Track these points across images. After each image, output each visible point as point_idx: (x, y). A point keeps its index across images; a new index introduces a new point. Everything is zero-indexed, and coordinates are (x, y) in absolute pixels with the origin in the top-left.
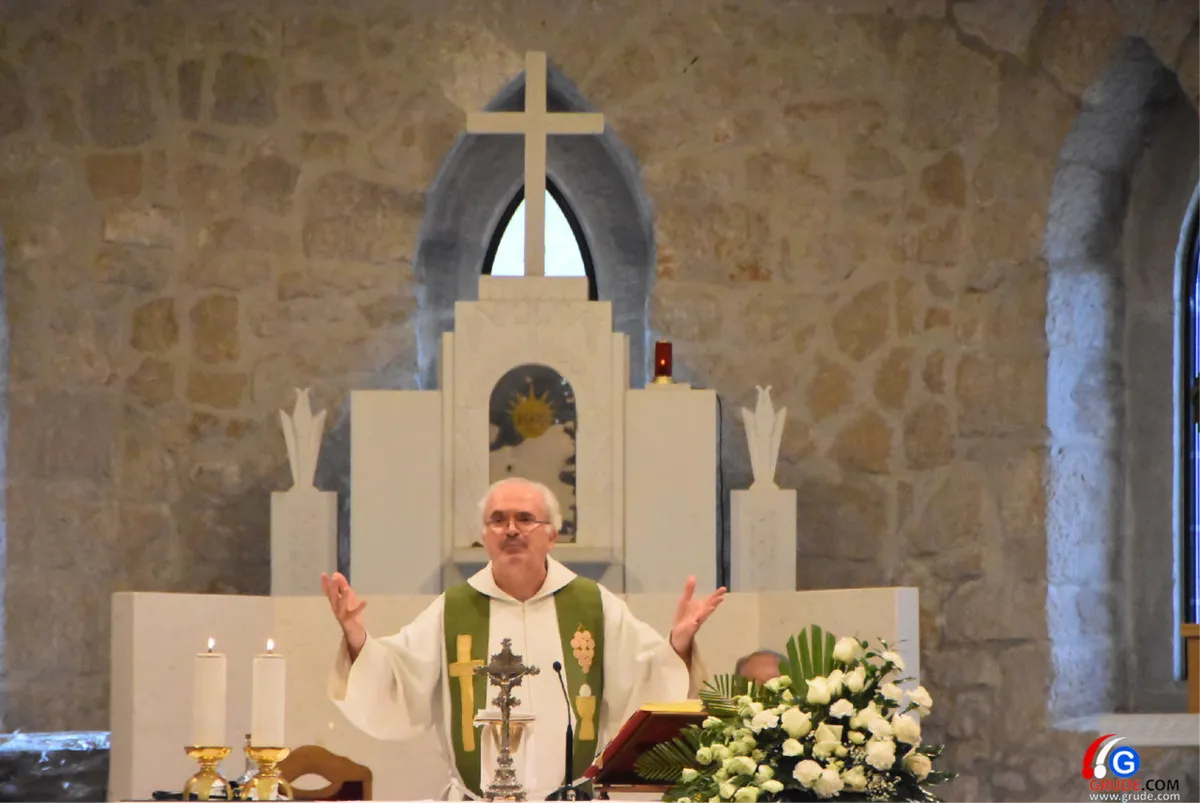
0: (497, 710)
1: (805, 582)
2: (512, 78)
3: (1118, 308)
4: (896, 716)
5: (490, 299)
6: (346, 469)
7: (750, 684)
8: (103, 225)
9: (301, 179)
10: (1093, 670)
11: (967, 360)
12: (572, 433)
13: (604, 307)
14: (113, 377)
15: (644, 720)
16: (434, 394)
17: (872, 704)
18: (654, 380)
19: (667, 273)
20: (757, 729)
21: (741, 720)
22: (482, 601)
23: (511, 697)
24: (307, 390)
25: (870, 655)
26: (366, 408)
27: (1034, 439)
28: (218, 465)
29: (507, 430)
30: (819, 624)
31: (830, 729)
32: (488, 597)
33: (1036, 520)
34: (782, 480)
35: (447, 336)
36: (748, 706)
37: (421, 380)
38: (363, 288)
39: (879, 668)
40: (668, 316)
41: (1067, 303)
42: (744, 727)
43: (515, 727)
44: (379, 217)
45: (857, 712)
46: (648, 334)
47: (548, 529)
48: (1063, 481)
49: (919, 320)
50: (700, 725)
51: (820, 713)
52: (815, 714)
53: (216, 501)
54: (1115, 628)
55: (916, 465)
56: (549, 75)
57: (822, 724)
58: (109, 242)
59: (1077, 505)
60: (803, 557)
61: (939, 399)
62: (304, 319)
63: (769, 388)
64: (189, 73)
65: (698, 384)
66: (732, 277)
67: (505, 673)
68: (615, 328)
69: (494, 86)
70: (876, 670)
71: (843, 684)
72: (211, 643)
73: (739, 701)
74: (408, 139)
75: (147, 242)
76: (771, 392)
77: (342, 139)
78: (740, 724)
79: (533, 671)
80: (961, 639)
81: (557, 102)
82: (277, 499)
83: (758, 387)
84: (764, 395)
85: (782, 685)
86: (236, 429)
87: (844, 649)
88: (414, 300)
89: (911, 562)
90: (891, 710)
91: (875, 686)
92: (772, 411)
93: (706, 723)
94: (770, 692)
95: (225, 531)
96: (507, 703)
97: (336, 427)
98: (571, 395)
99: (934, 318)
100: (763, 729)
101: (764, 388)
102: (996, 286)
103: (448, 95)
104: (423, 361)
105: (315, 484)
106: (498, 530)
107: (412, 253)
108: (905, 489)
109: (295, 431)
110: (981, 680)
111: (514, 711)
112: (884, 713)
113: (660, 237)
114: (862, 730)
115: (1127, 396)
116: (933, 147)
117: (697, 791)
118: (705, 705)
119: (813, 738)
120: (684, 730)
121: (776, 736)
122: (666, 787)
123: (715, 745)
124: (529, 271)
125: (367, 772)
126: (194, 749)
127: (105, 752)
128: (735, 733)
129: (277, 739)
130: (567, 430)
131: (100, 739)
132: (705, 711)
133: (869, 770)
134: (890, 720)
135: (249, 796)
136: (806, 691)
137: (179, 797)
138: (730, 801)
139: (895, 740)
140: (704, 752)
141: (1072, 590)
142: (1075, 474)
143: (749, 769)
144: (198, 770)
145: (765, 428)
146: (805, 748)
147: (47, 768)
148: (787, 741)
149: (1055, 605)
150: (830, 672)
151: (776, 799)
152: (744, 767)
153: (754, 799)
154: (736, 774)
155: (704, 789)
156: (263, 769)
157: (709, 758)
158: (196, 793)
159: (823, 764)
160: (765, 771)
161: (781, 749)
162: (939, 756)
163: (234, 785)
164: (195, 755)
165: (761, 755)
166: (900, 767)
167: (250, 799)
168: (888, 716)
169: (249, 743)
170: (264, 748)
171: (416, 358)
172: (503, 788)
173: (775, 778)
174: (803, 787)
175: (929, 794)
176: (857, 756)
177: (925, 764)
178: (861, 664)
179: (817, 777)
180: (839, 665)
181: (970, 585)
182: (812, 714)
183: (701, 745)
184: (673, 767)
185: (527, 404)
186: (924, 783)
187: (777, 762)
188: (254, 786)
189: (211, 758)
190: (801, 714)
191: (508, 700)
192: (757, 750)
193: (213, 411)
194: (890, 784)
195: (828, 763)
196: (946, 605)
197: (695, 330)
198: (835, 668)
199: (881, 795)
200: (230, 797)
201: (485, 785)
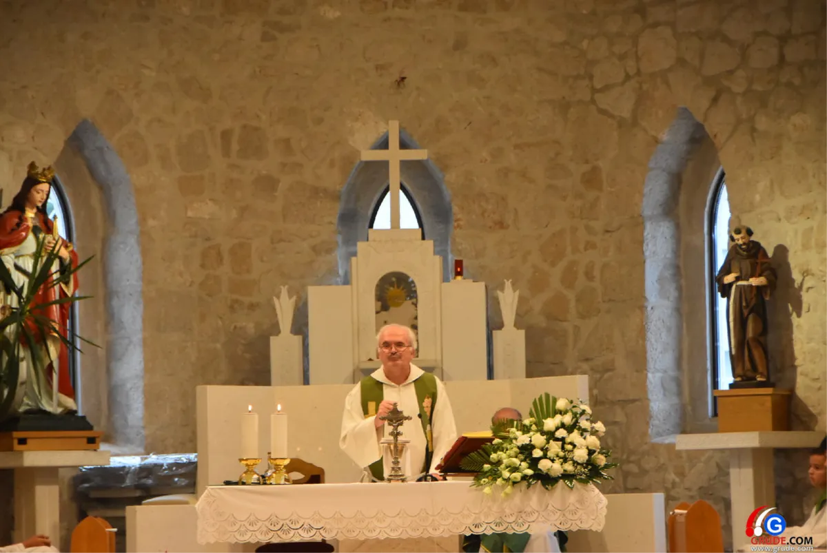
0: (392, 438)
1: (530, 374)
2: (382, 134)
3: (678, 238)
4: (588, 436)
5: (374, 241)
6: (306, 324)
8: (186, 209)
9: (280, 184)
10: (670, 413)
11: (605, 266)
12: (415, 305)
13: (429, 244)
14: (192, 282)
15: (465, 440)
16: (348, 287)
17: (576, 431)
18: (455, 278)
19: (459, 226)
20: (519, 444)
21: (511, 441)
22: (379, 385)
24: (286, 287)
25: (574, 407)
26: (315, 294)
27: (639, 302)
28: (244, 324)
29: (384, 304)
30: (549, 392)
31: (556, 444)
32: (382, 383)
33: (641, 342)
34: (518, 325)
35: (354, 259)
36: (514, 433)
37: (341, 281)
38: (312, 237)
39: (579, 413)
40: (460, 247)
41: (654, 237)
42: (513, 443)
43: (400, 446)
44: (319, 204)
45: (569, 435)
46: (450, 256)
47: (411, 349)
48: (654, 323)
49: (581, 247)
50: (491, 443)
51: (551, 436)
52: (548, 436)
53: (243, 341)
54: (680, 394)
55: (583, 316)
56: (400, 132)
57: (551, 441)
58: (190, 217)
59: (660, 334)
60: (528, 362)
61: (592, 284)
62: (284, 253)
63: (510, 280)
64: (226, 136)
65: (476, 280)
66: (490, 227)
67: (395, 419)
68: (435, 253)
69: (373, 138)
71: (561, 421)
72: (250, 408)
73: (510, 431)
74: (332, 164)
75: (207, 217)
76: (511, 282)
77: (301, 165)
79: (408, 418)
80: (605, 400)
81: (403, 145)
82: (274, 341)
83: (505, 280)
84: (508, 284)
85: (531, 422)
86: (252, 307)
87: (561, 404)
88: (337, 242)
89: (580, 364)
90: (585, 434)
91: (577, 422)
92: (512, 292)
93: (494, 442)
94: (525, 426)
95: (247, 356)
96: (396, 435)
97: (301, 304)
98: (415, 286)
99: (590, 246)
100: (523, 444)
101: (508, 281)
102: (619, 229)
103: (351, 143)
104: (341, 272)
105: (291, 332)
106: (386, 351)
107: (335, 220)
108: (577, 328)
109: (281, 306)
110: (617, 420)
111: (400, 438)
112: (582, 435)
113: (455, 209)
114: (571, 443)
115: (683, 282)
116: (587, 162)
117: (490, 475)
118: (494, 432)
119: (547, 448)
120: (483, 446)
121: (529, 447)
122: (476, 474)
123: (499, 453)
124: (393, 227)
125: (322, 471)
126: (243, 460)
127: (195, 463)
128: (509, 447)
129: (284, 453)
130: (413, 303)
131: (192, 457)
132: (494, 436)
133: (575, 463)
134: (585, 438)
135: (271, 482)
136: (543, 425)
137: (236, 484)
138: (507, 480)
139: (587, 448)
140: (494, 456)
141: (659, 375)
142: (659, 319)
143: (516, 464)
144: (245, 470)
145: (509, 300)
146: (544, 453)
147: (166, 472)
148: (534, 450)
149: (651, 383)
150: (554, 416)
151: (530, 479)
152: (514, 463)
153: (519, 479)
154: (510, 466)
155: (495, 475)
156: (277, 468)
157: (497, 460)
158: (245, 481)
159: (553, 461)
160: (524, 465)
161: (531, 454)
162: (609, 456)
163: (263, 477)
164: (244, 462)
165: (522, 457)
166: (591, 461)
167: (272, 484)
168: (584, 436)
169: (270, 457)
170: (278, 459)
171: (338, 270)
172: (395, 476)
173: (529, 468)
174: (543, 472)
175: (605, 474)
176: (569, 456)
177: (603, 460)
178: (569, 411)
179: (550, 467)
180: (559, 412)
181: (610, 374)
182: (546, 437)
183: (492, 453)
184: (479, 464)
185: (393, 291)
186: (602, 469)
187: (530, 460)
188: (273, 477)
189: (251, 464)
190: (541, 436)
191: (397, 433)
192: (520, 455)
193: (241, 298)
194: (586, 469)
195: (555, 460)
196: (598, 384)
197: (474, 254)
198: (557, 414)
199: (582, 475)
200: (262, 483)
201: (386, 475)
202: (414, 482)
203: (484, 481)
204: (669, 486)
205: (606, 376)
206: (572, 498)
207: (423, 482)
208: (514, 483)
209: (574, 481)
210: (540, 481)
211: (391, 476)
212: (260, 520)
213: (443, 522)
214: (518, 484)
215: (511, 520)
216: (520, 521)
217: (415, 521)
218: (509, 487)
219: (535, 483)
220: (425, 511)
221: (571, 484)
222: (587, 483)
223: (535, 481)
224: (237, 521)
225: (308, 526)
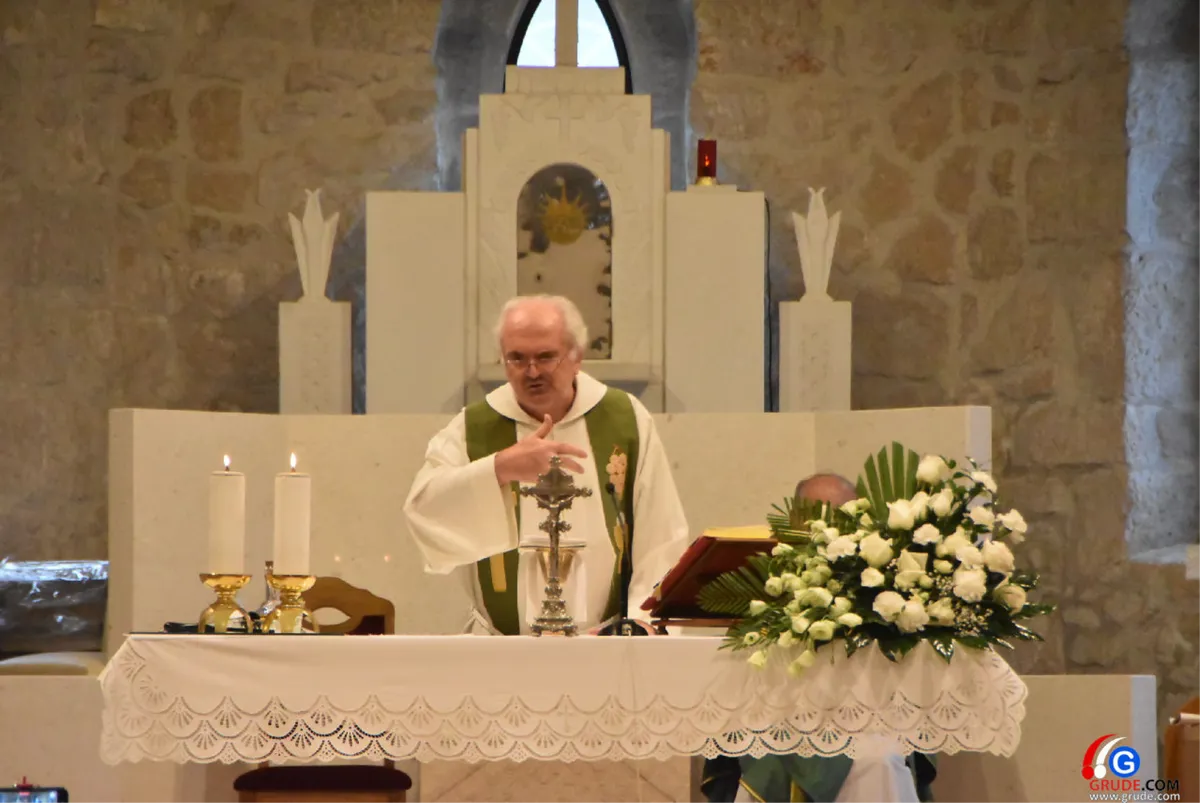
0: (546, 536)
1: (859, 402)
4: (987, 542)
5: (518, 91)
6: (360, 278)
7: (824, 507)
8: (93, 7)
10: (1175, 497)
11: (1037, 160)
12: (607, 240)
13: (642, 102)
14: (106, 174)
15: (707, 548)
16: (456, 196)
17: (960, 530)
18: (697, 182)
19: (709, 64)
20: (832, 556)
21: (814, 548)
22: (508, 423)
23: (560, 521)
24: (318, 191)
25: (958, 475)
26: (383, 211)
27: (1112, 244)
28: (221, 274)
29: (537, 234)
30: (902, 442)
31: (915, 559)
34: (836, 291)
35: (471, 132)
36: (822, 532)
37: (441, 183)
38: (377, 79)
39: (968, 490)
40: (711, 113)
41: (1150, 96)
42: (818, 555)
43: (564, 555)
45: (944, 539)
46: (688, 132)
48: (1143, 292)
49: (985, 116)
50: (769, 552)
51: (903, 539)
52: (897, 541)
53: (218, 313)
55: (982, 275)
57: (904, 552)
58: (100, 27)
59: (1158, 318)
60: (858, 375)
61: (1007, 202)
62: (314, 114)
63: (822, 190)
65: (744, 187)
66: (781, 69)
67: (553, 493)
68: (654, 125)
70: (965, 491)
71: (928, 508)
72: (227, 461)
73: (813, 526)
75: (141, 27)
76: (824, 194)
78: (813, 552)
80: (1029, 464)
82: (287, 312)
83: (811, 190)
84: (817, 198)
85: (860, 508)
86: (240, 234)
87: (929, 468)
88: (433, 94)
89: (974, 381)
90: (980, 537)
91: (963, 509)
92: (825, 215)
93: (776, 551)
94: (845, 516)
95: (229, 346)
96: (555, 528)
97: (348, 234)
98: (607, 198)
99: (1003, 114)
100: (839, 558)
101: (817, 191)
102: (1072, 77)
104: (442, 162)
105: (327, 294)
107: (431, 44)
108: (970, 301)
109: (305, 237)
110: (1054, 509)
112: (974, 539)
113: (702, 25)
114: (949, 558)
117: (765, 625)
118: (775, 528)
119: (895, 567)
120: (751, 558)
121: (854, 564)
122: (732, 621)
123: (786, 575)
124: (560, 62)
125: (389, 607)
126: (210, 576)
127: (103, 583)
128: (808, 561)
129: (301, 566)
130: (602, 237)
131: (97, 568)
132: (775, 536)
133: (957, 602)
134: (980, 547)
135: (271, 629)
136: (887, 515)
137: (193, 630)
138: (803, 636)
139: (986, 569)
140: (774, 583)
141: (1151, 410)
142: (1157, 284)
143: (824, 601)
144: (213, 601)
145: (817, 235)
146: (886, 578)
147: (37, 600)
148: (866, 571)
149: (1133, 427)
150: (914, 495)
151: (853, 635)
152: (819, 599)
153: (829, 635)
154: (809, 606)
155: (774, 624)
156: (287, 599)
157: (780, 589)
158: (212, 625)
159: (906, 596)
160: (842, 603)
161: (858, 579)
162: (1034, 587)
163: (254, 616)
164: (212, 583)
165: (837, 585)
166: (992, 599)
167: (271, 633)
168: (978, 543)
169: (271, 571)
170: (288, 576)
171: (436, 158)
172: (552, 621)
173: (852, 610)
174: (884, 621)
175: (1025, 628)
176: (944, 587)
177: (1019, 596)
178: (947, 485)
179: (899, 610)
180: (923, 488)
181: (1040, 404)
182: (894, 542)
183: (771, 574)
184: (739, 599)
185: (557, 208)
186: (1018, 616)
187: (855, 593)
188: (276, 618)
189: (229, 587)
190: (882, 541)
191: (557, 524)
192: (833, 581)
193: (215, 214)
194: (981, 617)
195: (911, 594)
196: (1013, 428)
197: (741, 128)
198: (919, 490)
199: (970, 629)
200: (250, 630)
202: (594, 637)
203: (751, 638)
204: (1169, 659)
205: (1032, 410)
206: (948, 680)
207: (614, 638)
208: (819, 644)
209: (954, 641)
210: (876, 640)
212: (244, 713)
213: (654, 727)
214: (827, 645)
215: (809, 725)
216: (830, 728)
217: (595, 724)
218: (807, 652)
219: (867, 644)
220: (617, 701)
221: (947, 651)
222: (982, 648)
223: (865, 641)
224: (193, 715)
225: (354, 728)
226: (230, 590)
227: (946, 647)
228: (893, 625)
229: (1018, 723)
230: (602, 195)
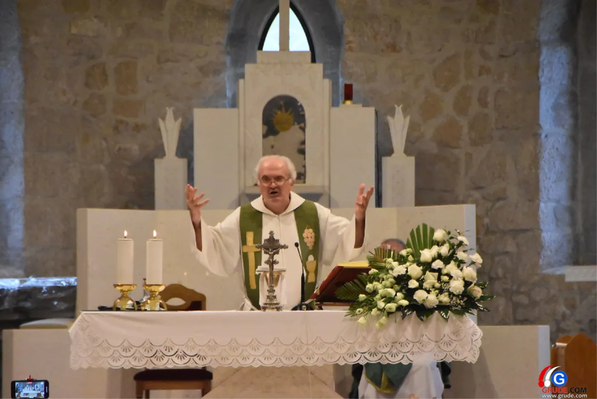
0: (267, 266)
1: (419, 202)
3: (575, 64)
4: (465, 268)
5: (262, 63)
6: (191, 147)
8: (70, 26)
10: (562, 245)
11: (499, 92)
12: (303, 129)
13: (319, 67)
14: (76, 102)
15: (341, 270)
16: (235, 110)
17: (452, 262)
18: (344, 103)
19: (351, 49)
20: (395, 274)
21: (387, 271)
22: (259, 214)
24: (172, 108)
25: (451, 238)
26: (202, 118)
27: (533, 131)
28: (128, 146)
29: (271, 127)
30: (427, 223)
31: (432, 275)
32: (261, 213)
33: (534, 171)
34: (407, 152)
35: (241, 81)
36: (391, 264)
37: (229, 103)
38: (199, 57)
39: (456, 244)
40: (351, 71)
41: (550, 62)
42: (389, 274)
43: (276, 274)
44: (207, 23)
45: (445, 266)
46: (341, 80)
47: (290, 180)
48: (547, 151)
49: (476, 72)
50: (368, 273)
51: (427, 267)
52: (424, 267)
53: (127, 163)
54: (573, 224)
55: (474, 143)
57: (428, 272)
58: (73, 34)
59: (554, 163)
60: (418, 190)
61: (486, 111)
62: (170, 73)
63: (401, 106)
65: (366, 104)
66: (382, 51)
67: (271, 247)
68: (325, 76)
70: (455, 245)
71: (438, 252)
72: (126, 234)
73: (387, 261)
75: (91, 34)
76: (402, 108)
79: (285, 247)
80: (496, 230)
82: (158, 163)
83: (396, 106)
84: (399, 109)
85: (408, 253)
86: (137, 128)
87: (439, 235)
88: (224, 63)
89: (471, 192)
90: (462, 265)
91: (454, 253)
92: (403, 118)
93: (371, 272)
94: (402, 256)
95: (132, 178)
96: (271, 263)
97: (186, 127)
98: (303, 110)
99: (484, 70)
100: (399, 275)
101: (399, 106)
102: (514, 54)
104: (229, 94)
105: (177, 155)
106: (267, 185)
107: (224, 40)
108: (469, 156)
109: (166, 129)
110: (506, 250)
111: (276, 267)
112: (459, 266)
113: (347, 31)
114: (448, 275)
115: (579, 108)
117: (366, 305)
118: (370, 262)
119: (423, 279)
120: (359, 276)
121: (405, 278)
122: (351, 303)
123: (375, 283)
124: (281, 49)
125: (203, 297)
126: (118, 285)
127: (74, 287)
128: (385, 277)
129: (159, 279)
130: (301, 128)
131: (72, 280)
132: (370, 266)
133: (451, 295)
134: (461, 270)
135: (146, 308)
136: (420, 256)
137: (111, 309)
138: (382, 310)
139: (464, 279)
140: (369, 286)
141: (552, 205)
142: (553, 148)
143: (392, 295)
144: (119, 296)
145: (399, 126)
146: (419, 284)
147: (46, 295)
148: (410, 281)
149: (543, 213)
150: (432, 247)
151: (405, 309)
152: (389, 293)
153: (394, 309)
154: (385, 297)
155: (370, 304)
156: (152, 295)
157: (372, 289)
158: (119, 307)
159: (428, 292)
160: (400, 295)
161: (407, 285)
162: (486, 287)
163: (138, 303)
164: (119, 288)
165: (397, 287)
166: (467, 293)
167: (146, 310)
168: (460, 268)
169: (145, 283)
170: (152, 285)
171: (226, 92)
172: (270, 304)
173: (405, 298)
174: (418, 303)
175: (481, 306)
176: (445, 287)
177: (479, 292)
178: (447, 242)
179: (425, 299)
180: (436, 243)
181: (501, 203)
182: (423, 267)
183: (368, 283)
184: (354, 294)
185: (281, 115)
186: (479, 300)
187: (406, 291)
188: (148, 304)
189: (126, 290)
190: (417, 267)
191: (273, 261)
192: (396, 285)
193: (125, 119)
194: (461, 301)
195: (431, 291)
196: (489, 213)
197: (364, 77)
198: (435, 245)
199: (457, 307)
200: (136, 309)
201: (261, 303)
202: (290, 311)
203: (359, 311)
204: (559, 317)
205: (497, 205)
206: (447, 329)
207: (298, 311)
208: (389, 313)
209: (449, 312)
210: (415, 312)
211: (266, 304)
212: (133, 346)
213: (317, 351)
214: (394, 314)
215: (386, 350)
216: (394, 351)
217: (290, 350)
218: (384, 317)
219: (410, 313)
220: (300, 340)
221: (446, 316)
222: (462, 315)
223: (410, 312)
224: (111, 347)
225: (182, 353)
226: (127, 291)
227: (446, 314)
228: (422, 305)
229: (478, 348)
230: (300, 109)
